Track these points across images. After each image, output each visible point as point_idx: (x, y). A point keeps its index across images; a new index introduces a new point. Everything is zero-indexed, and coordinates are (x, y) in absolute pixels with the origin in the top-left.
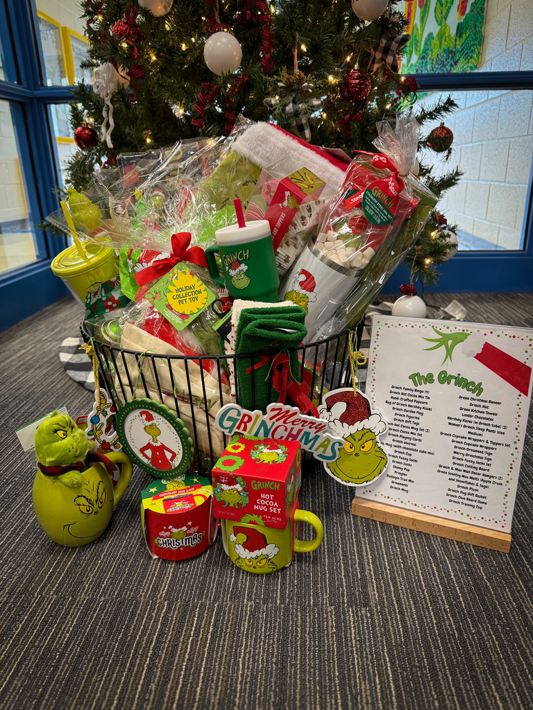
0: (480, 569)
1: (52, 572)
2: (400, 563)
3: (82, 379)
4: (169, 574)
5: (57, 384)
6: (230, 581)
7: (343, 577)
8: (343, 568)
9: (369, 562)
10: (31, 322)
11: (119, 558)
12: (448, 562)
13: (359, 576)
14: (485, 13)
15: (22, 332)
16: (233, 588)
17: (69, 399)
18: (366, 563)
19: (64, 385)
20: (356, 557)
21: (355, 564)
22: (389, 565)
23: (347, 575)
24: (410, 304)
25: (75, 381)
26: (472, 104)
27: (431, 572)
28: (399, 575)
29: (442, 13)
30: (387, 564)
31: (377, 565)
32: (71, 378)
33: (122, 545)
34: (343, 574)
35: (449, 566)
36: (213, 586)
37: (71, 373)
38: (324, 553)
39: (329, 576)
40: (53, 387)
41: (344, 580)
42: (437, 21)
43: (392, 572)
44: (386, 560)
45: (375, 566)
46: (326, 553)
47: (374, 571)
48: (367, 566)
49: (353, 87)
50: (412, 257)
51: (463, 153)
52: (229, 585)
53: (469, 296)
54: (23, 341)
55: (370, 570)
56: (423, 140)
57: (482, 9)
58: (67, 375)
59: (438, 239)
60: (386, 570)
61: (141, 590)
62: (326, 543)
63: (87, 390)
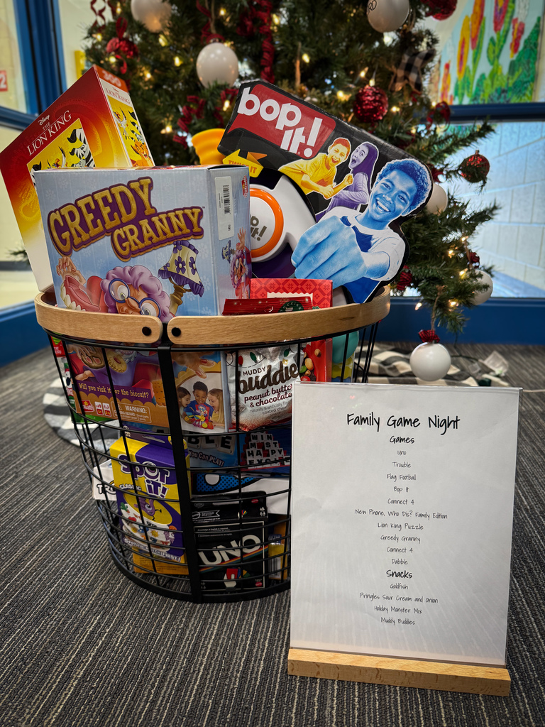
0: (485, 721)
2: (375, 699)
3: (57, 425)
4: (70, 689)
5: (31, 429)
6: (144, 707)
7: (293, 715)
8: (296, 700)
9: (333, 695)
10: (32, 359)
11: (17, 659)
12: (441, 704)
13: (316, 717)
14: (539, 48)
15: (17, 370)
16: (144, 720)
17: (37, 447)
18: (329, 696)
19: (38, 430)
20: (318, 685)
21: (314, 695)
22: (359, 702)
23: (298, 714)
24: (431, 353)
25: (50, 427)
26: (525, 143)
27: (415, 719)
28: (370, 720)
29: (494, 52)
30: (357, 699)
31: (343, 701)
32: (47, 424)
33: (27, 640)
34: (294, 711)
35: (443, 710)
36: (120, 712)
37: (49, 417)
38: (276, 676)
39: (276, 712)
40: (25, 432)
41: (294, 720)
42: (489, 61)
43: (362, 714)
44: (357, 693)
45: (340, 703)
46: (279, 675)
47: (337, 710)
48: (329, 701)
49: (367, 104)
50: (433, 299)
51: (515, 195)
52: (141, 713)
53: (515, 348)
54: (15, 380)
55: (332, 708)
56: (453, 169)
57: (536, 45)
58: (44, 420)
59: (468, 279)
60: (354, 709)
61: (27, 710)
62: (282, 660)
63: (59, 437)
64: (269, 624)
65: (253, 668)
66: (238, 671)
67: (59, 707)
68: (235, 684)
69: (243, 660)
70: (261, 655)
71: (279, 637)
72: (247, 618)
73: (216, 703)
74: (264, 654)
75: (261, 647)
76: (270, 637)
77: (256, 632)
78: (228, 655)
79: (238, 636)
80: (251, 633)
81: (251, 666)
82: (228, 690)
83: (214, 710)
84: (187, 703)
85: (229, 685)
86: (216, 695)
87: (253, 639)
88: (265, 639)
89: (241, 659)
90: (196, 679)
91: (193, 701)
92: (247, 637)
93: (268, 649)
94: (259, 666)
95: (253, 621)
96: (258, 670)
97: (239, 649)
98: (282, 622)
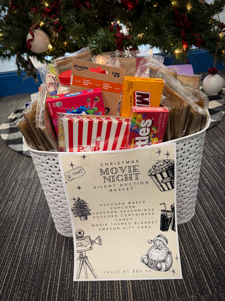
1: (49, 294)
5: (5, 154)
16: (176, 286)
17: (16, 164)
19: (10, 154)
25: (15, 151)
32: (12, 150)
37: (12, 146)
40: (3, 157)
58: (10, 148)
63: (25, 156)
64: (201, 226)
65: (209, 249)
66: (203, 252)
67: (130, 292)
68: (206, 259)
69: (201, 246)
70: (208, 242)
71: (210, 231)
72: (189, 226)
73: (204, 270)
74: (209, 241)
75: (205, 238)
76: (206, 232)
77: (198, 232)
78: (193, 246)
79: (191, 236)
80: (196, 233)
81: (207, 248)
82: (204, 262)
83: (205, 273)
84: (190, 273)
85: (203, 260)
86: (201, 266)
87: (199, 235)
88: (205, 234)
89: (200, 246)
90: (187, 261)
91: (193, 271)
92: (196, 235)
93: (209, 238)
94: (211, 247)
95: (193, 227)
96: (212, 249)
97: (196, 242)
98: (206, 224)
